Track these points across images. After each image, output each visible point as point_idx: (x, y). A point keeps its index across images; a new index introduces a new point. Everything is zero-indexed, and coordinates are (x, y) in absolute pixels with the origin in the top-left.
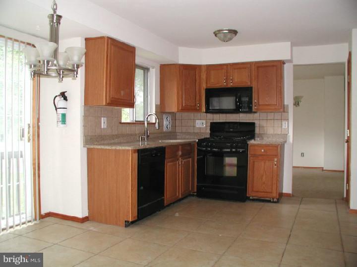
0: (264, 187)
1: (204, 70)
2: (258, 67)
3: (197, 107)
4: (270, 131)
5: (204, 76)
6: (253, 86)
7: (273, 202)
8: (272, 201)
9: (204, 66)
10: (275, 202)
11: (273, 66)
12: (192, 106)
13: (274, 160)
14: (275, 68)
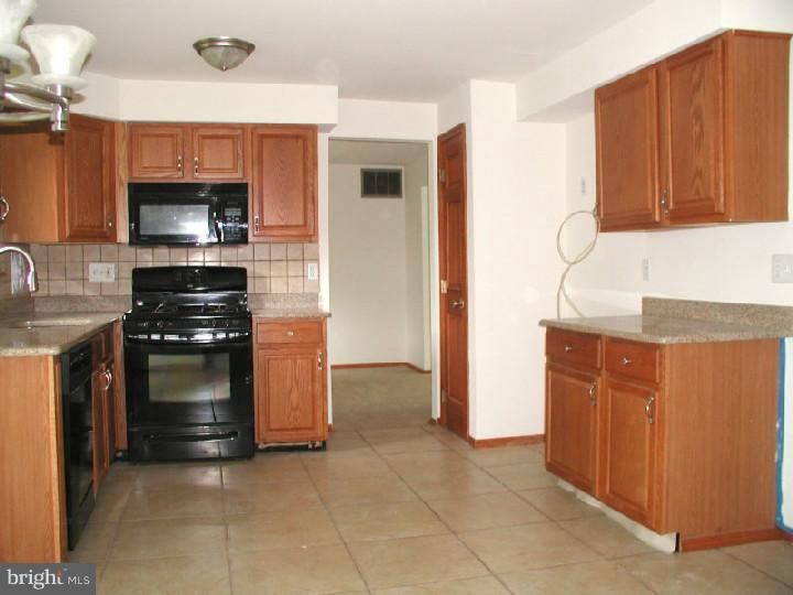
0: (295, 418)
1: (120, 133)
2: (263, 136)
3: (105, 229)
4: (277, 286)
5: (121, 151)
6: (250, 182)
7: (315, 449)
8: (310, 446)
9: (123, 123)
10: (318, 449)
11: (297, 137)
12: (94, 227)
13: (315, 354)
14: (300, 141)
